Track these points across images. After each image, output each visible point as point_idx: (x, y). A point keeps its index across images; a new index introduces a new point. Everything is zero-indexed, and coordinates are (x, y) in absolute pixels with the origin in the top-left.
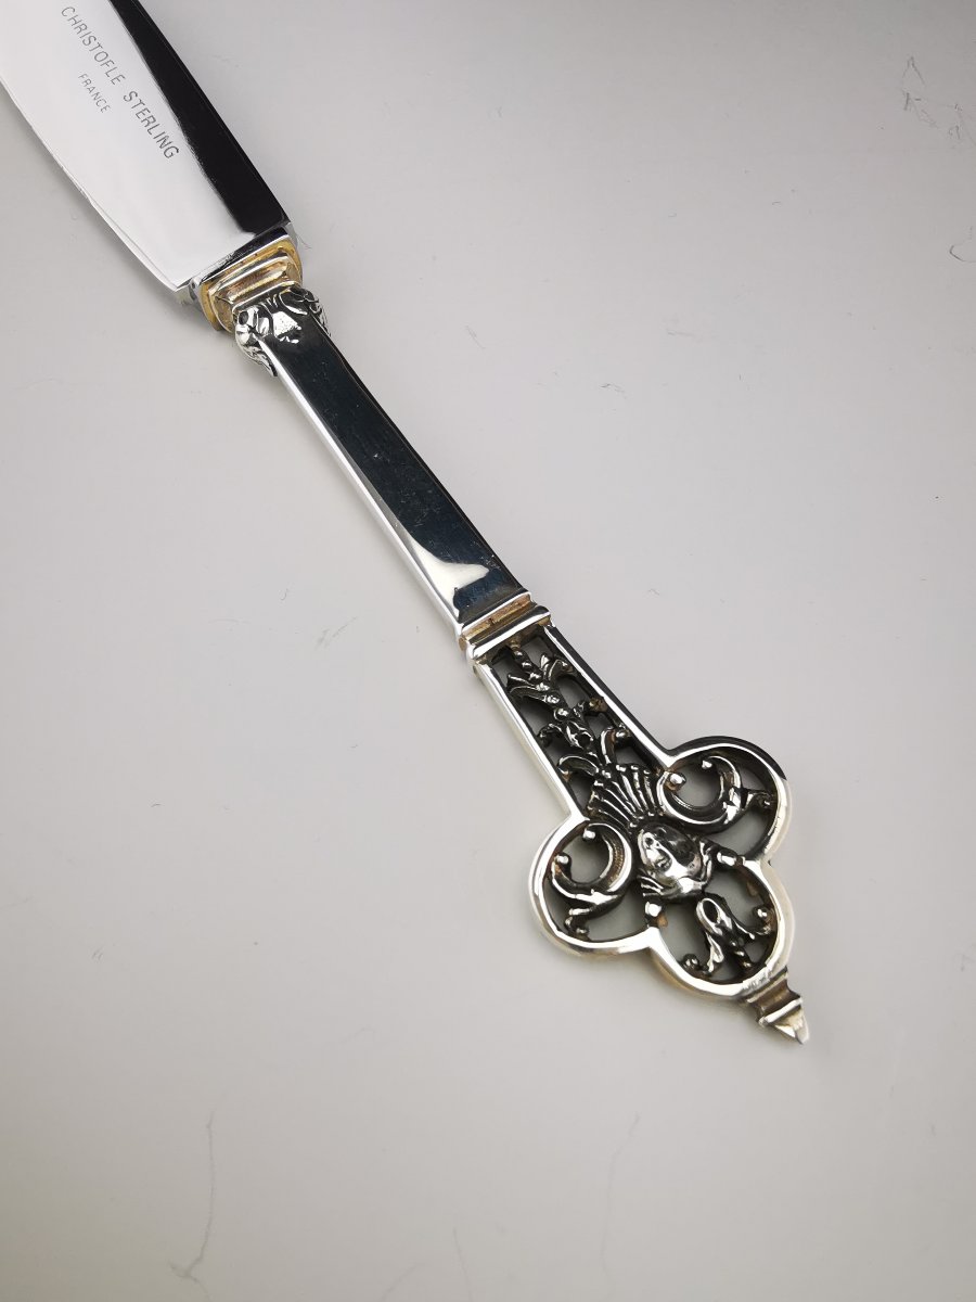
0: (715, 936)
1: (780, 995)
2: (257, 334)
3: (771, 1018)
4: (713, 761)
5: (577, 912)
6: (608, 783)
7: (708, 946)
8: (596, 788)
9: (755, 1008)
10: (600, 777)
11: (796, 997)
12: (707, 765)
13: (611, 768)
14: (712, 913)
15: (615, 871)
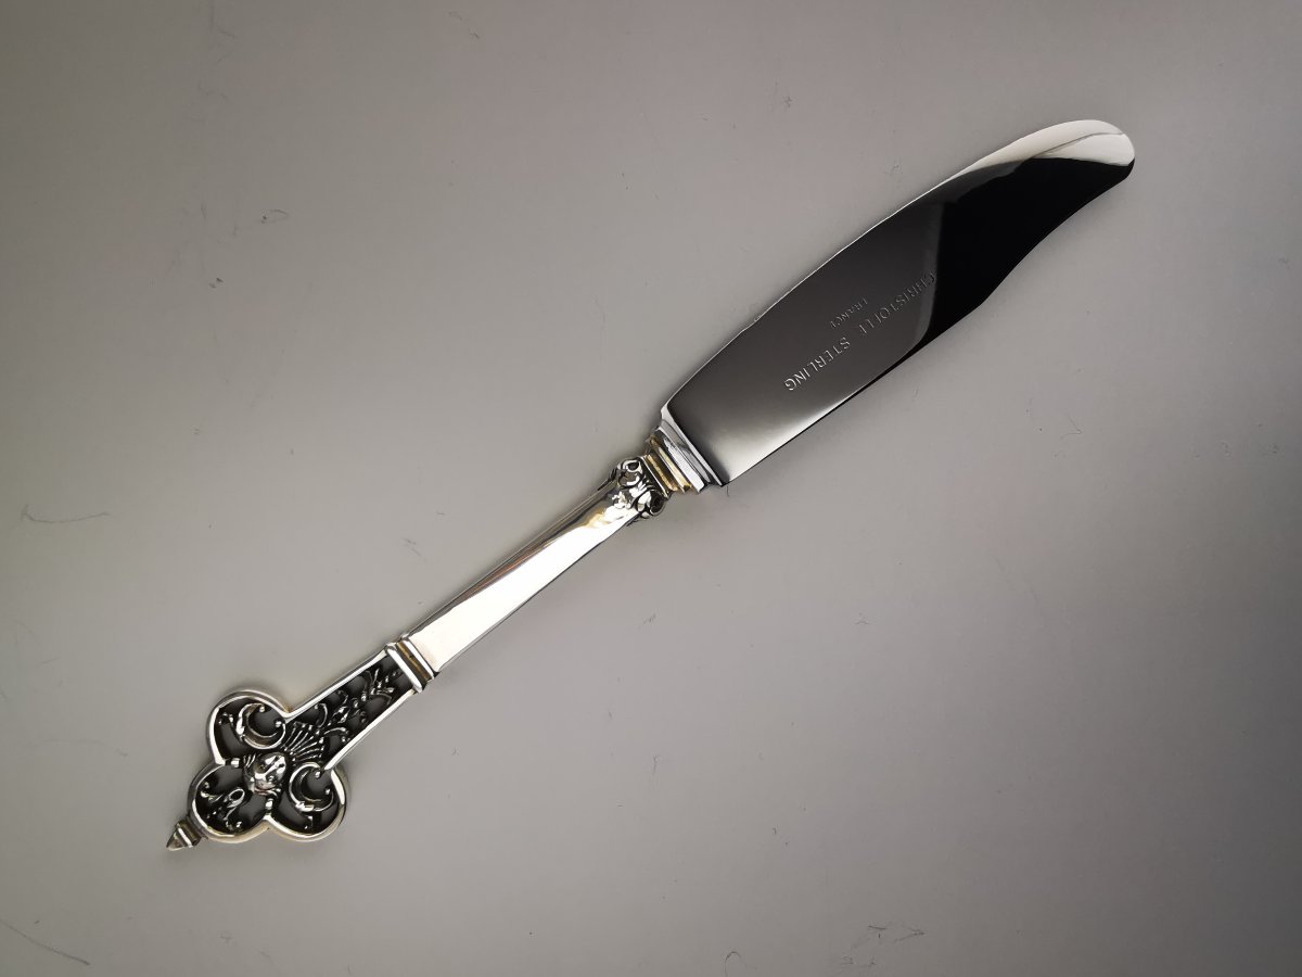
0: (222, 799)
1: (197, 835)
2: (620, 478)
3: (180, 831)
4: (330, 795)
5: (231, 719)
6: (312, 733)
7: (218, 794)
8: (307, 727)
9: (187, 822)
10: (314, 729)
11: (194, 843)
12: (328, 791)
13: (321, 735)
14: (236, 796)
15: (258, 740)
